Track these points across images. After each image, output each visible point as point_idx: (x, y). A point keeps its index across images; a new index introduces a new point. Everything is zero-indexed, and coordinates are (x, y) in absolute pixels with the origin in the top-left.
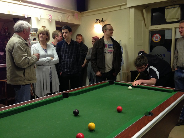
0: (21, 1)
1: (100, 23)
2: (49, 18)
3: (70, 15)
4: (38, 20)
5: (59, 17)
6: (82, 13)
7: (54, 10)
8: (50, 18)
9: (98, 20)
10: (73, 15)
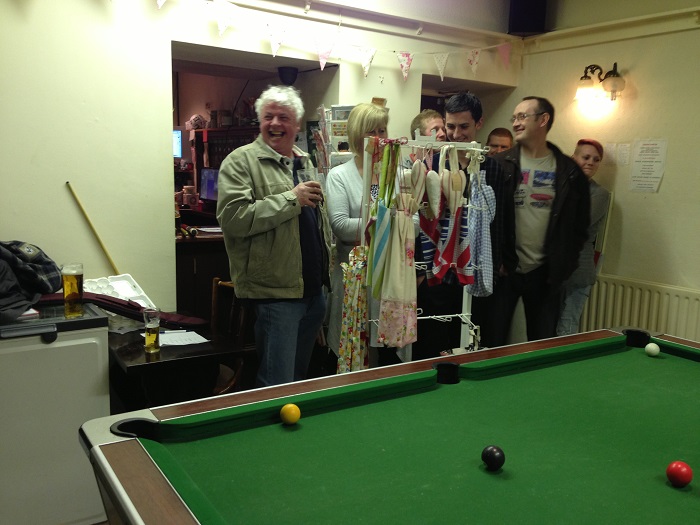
0: (308, 7)
1: (601, 80)
2: (402, 67)
3: (479, 50)
4: (362, 75)
5: (439, 61)
6: (529, 40)
7: (420, 33)
8: (405, 65)
9: (593, 68)
10: (491, 51)
